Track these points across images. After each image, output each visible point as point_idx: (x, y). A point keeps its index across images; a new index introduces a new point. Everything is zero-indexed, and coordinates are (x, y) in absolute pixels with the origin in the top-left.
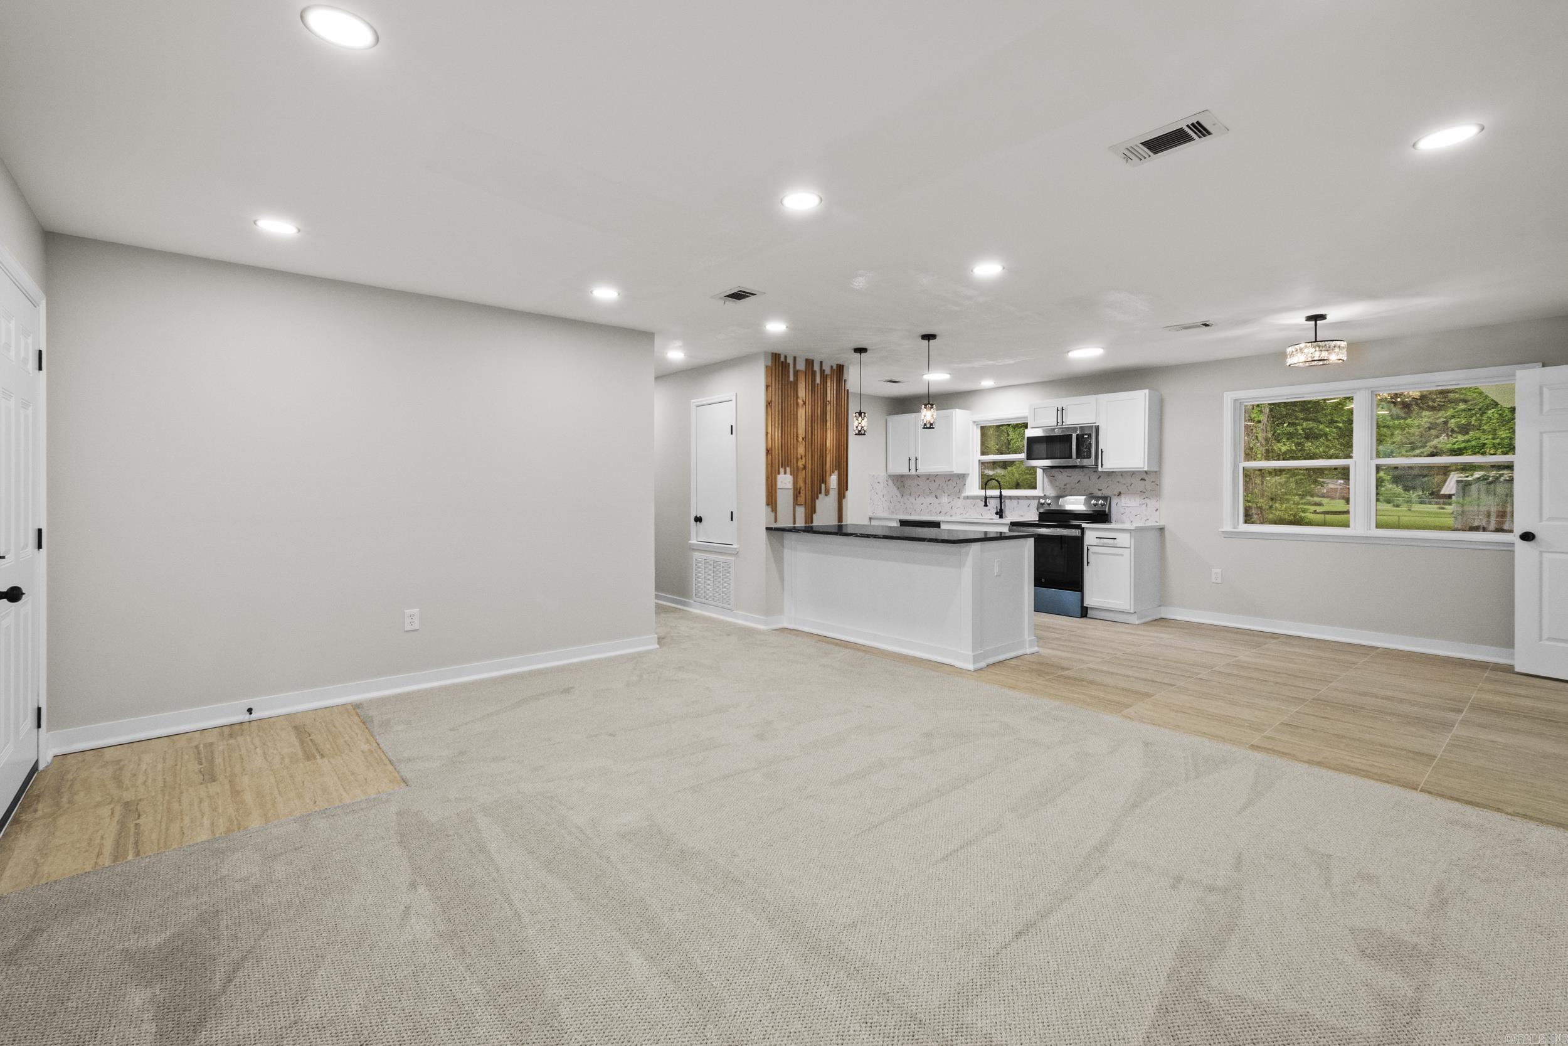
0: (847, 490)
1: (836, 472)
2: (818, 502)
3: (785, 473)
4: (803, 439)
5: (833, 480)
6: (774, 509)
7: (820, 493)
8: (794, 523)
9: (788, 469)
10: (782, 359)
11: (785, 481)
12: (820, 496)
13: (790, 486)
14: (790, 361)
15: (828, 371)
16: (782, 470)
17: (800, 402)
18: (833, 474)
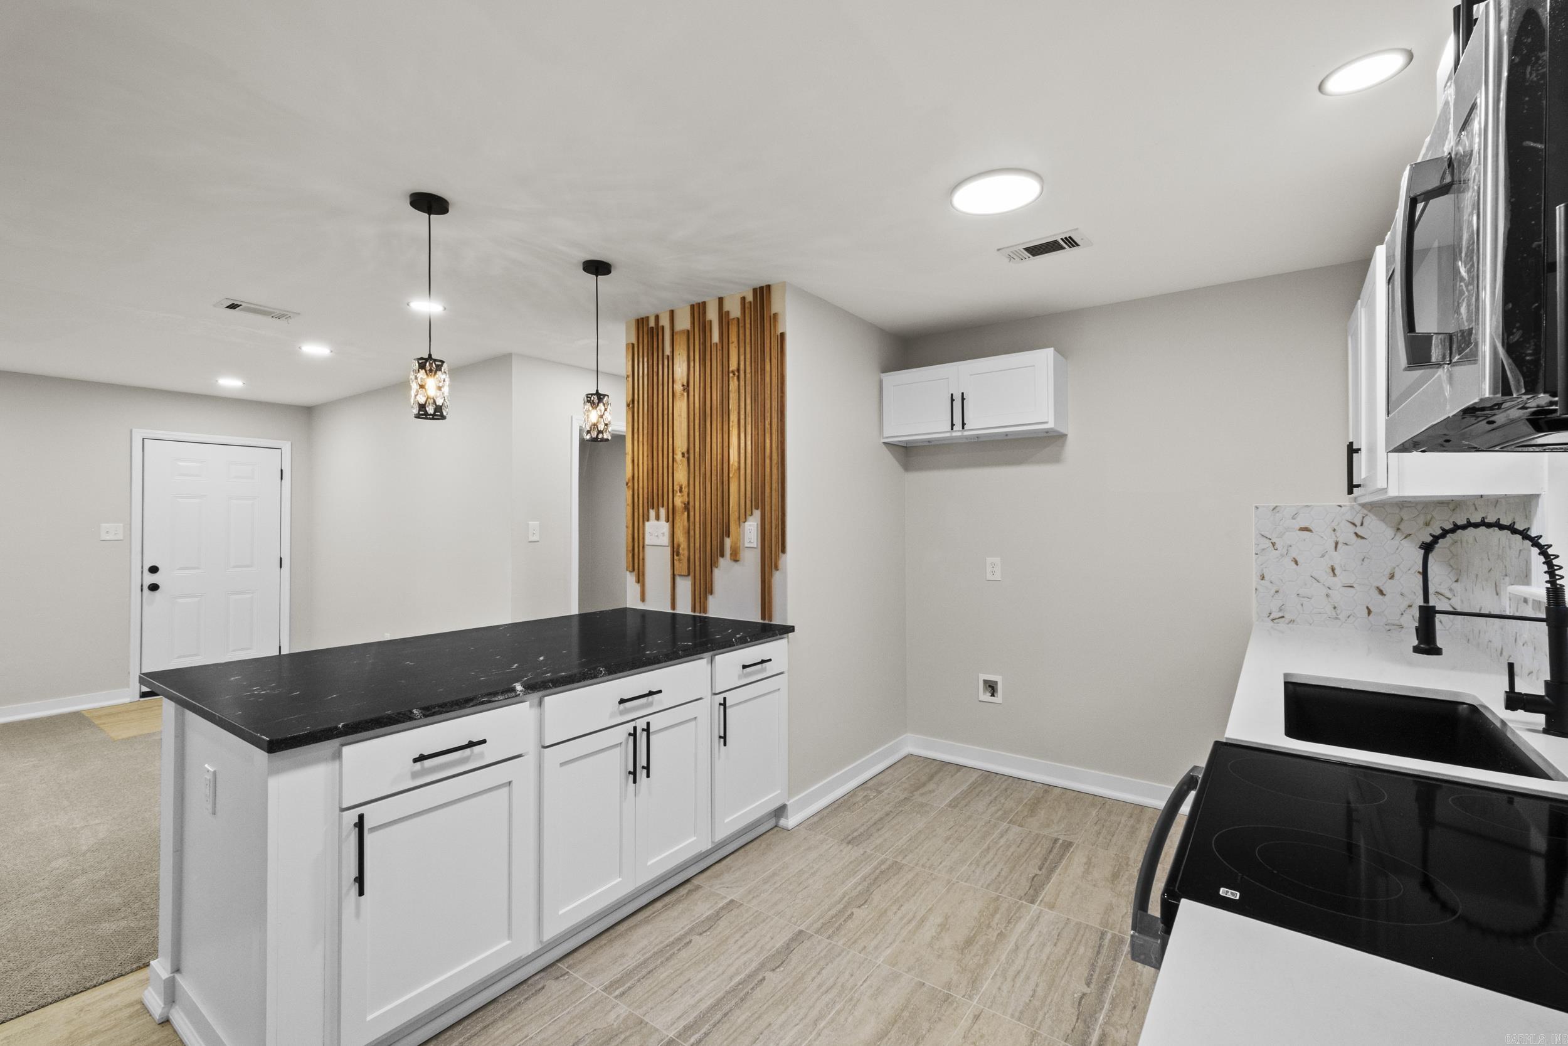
0: (784, 551)
1: (757, 513)
2: (717, 572)
3: (658, 518)
4: (683, 454)
5: (750, 531)
6: (640, 579)
7: (722, 555)
8: (673, 606)
9: (663, 511)
10: (652, 324)
11: (657, 531)
12: (721, 560)
13: (665, 540)
14: (665, 322)
15: (735, 311)
16: (652, 513)
17: (678, 388)
18: (750, 518)
